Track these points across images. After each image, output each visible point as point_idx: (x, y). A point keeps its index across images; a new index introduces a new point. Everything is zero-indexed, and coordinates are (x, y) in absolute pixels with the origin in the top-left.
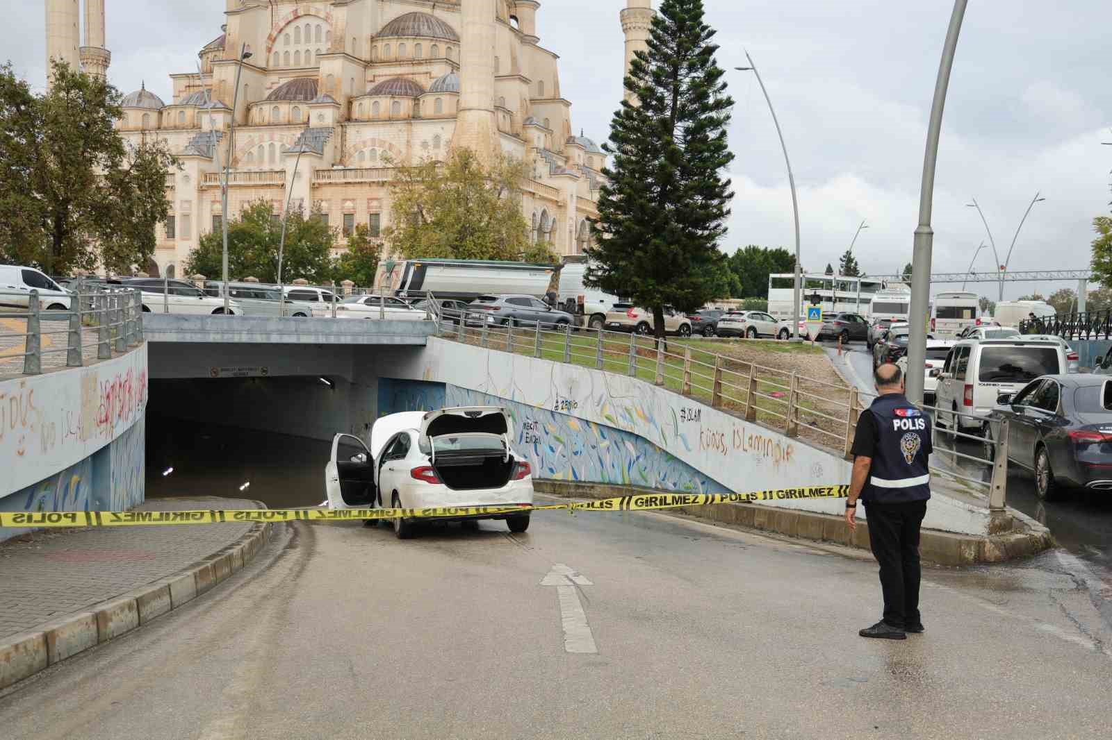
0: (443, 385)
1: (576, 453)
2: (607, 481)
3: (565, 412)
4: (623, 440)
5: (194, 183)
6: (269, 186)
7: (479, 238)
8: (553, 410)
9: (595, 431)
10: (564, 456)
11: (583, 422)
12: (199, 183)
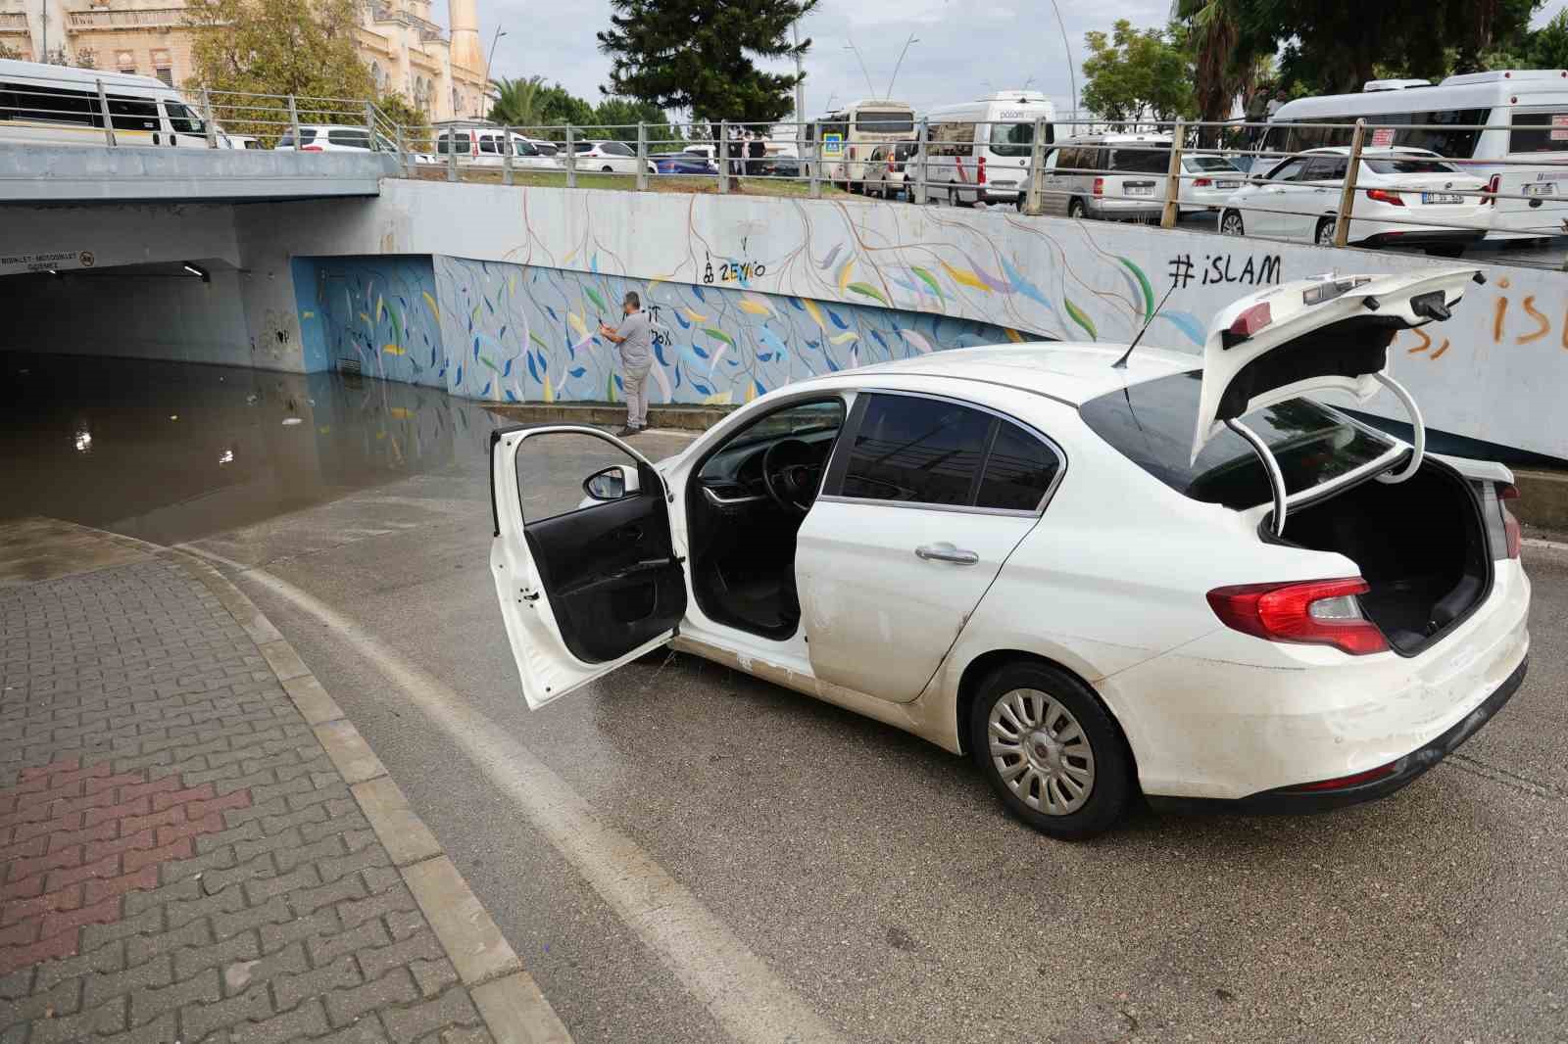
0: (426, 260)
1: (766, 358)
3: (731, 283)
6: (6, 34)
8: (701, 282)
9: (817, 317)
10: (734, 364)
11: (780, 300)
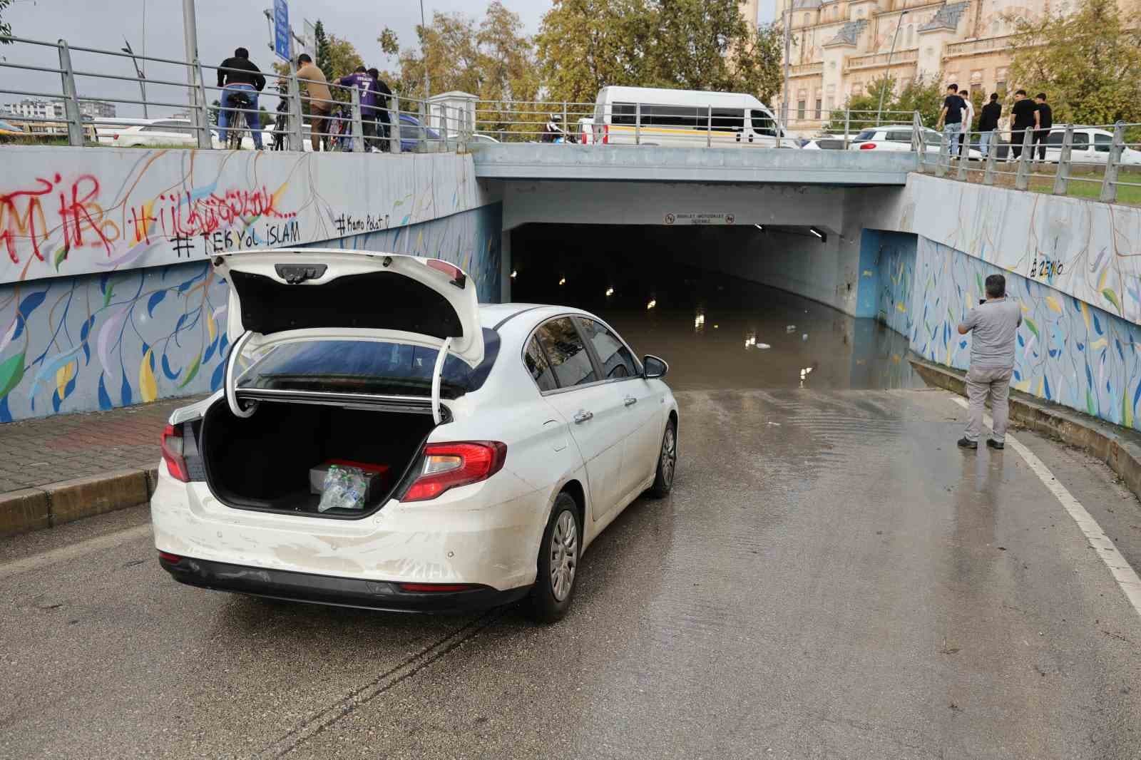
0: (915, 238)
1: (1052, 353)
2: (1094, 412)
3: (1044, 280)
4: (1131, 340)
5: (839, 68)
6: (902, 65)
7: (1105, 92)
8: (1029, 277)
9: (1086, 318)
10: (1036, 356)
11: (1069, 300)
12: (843, 68)
